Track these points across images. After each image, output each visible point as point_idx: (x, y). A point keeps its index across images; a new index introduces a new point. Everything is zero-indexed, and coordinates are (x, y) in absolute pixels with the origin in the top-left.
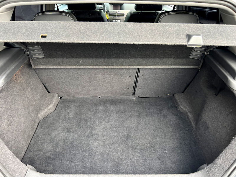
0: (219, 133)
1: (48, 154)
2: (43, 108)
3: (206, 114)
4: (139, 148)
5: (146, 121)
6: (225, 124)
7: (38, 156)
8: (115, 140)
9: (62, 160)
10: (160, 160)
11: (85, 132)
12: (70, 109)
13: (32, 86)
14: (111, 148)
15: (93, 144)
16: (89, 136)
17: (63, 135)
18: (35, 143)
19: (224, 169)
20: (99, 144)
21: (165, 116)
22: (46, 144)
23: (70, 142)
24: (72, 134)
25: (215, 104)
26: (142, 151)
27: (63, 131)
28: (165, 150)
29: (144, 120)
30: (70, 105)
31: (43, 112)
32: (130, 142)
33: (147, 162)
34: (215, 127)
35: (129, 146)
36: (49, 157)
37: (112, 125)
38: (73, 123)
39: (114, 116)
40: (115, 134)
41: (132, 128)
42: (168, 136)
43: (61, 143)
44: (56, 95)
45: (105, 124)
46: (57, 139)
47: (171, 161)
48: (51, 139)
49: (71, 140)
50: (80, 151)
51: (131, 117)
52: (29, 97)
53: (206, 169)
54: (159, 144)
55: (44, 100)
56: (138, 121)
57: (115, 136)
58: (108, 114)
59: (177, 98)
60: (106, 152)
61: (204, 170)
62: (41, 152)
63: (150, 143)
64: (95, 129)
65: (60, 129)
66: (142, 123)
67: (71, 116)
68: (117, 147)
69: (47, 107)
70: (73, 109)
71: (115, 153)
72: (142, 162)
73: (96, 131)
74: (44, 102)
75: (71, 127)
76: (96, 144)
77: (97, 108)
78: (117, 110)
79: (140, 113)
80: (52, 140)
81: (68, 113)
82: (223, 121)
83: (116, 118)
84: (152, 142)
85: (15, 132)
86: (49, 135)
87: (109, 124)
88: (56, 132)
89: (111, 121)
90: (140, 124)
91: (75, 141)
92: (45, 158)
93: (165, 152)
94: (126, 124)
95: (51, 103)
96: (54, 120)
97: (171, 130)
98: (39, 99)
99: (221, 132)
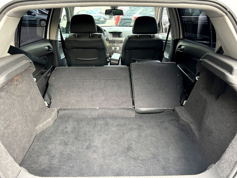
0: (223, 136)
1: (43, 167)
2: (41, 121)
3: (209, 119)
4: (140, 158)
5: (147, 133)
6: (229, 125)
7: (32, 169)
8: (115, 152)
9: (58, 172)
10: (163, 170)
11: (84, 145)
12: (69, 124)
13: (32, 96)
14: (111, 159)
15: (92, 156)
16: (88, 148)
17: (60, 148)
18: (30, 156)
19: (233, 162)
20: (98, 156)
21: (166, 128)
22: (42, 157)
23: (68, 155)
24: (69, 147)
25: (216, 108)
26: (144, 161)
27: (60, 144)
28: (169, 160)
29: (145, 132)
30: (68, 120)
31: (41, 124)
32: (130, 153)
33: (150, 172)
34: (219, 130)
35: (130, 157)
36: (44, 170)
37: (111, 137)
38: (71, 136)
39: (114, 129)
40: (115, 146)
41: (132, 139)
42: (171, 146)
43: (57, 156)
44: (55, 109)
45: (104, 137)
46: (53, 152)
47: (176, 171)
48: (47, 151)
49: (68, 152)
50: (78, 162)
51: (131, 129)
52: (28, 105)
53: (213, 167)
54: (161, 154)
55: (43, 114)
56: (139, 133)
57: (115, 148)
58: (107, 127)
59: (178, 111)
60: (105, 163)
61: (212, 168)
62: (36, 164)
63: (152, 154)
64: (94, 142)
65: (58, 142)
66: (143, 135)
67: (69, 130)
68: (118, 159)
69: (45, 120)
70: (71, 123)
71: (116, 164)
72: (145, 172)
73: (95, 144)
74: (43, 115)
75: (69, 140)
76: (95, 156)
77: (96, 122)
78: (116, 124)
79: (140, 126)
80: (48, 153)
81: (66, 127)
82: (226, 122)
83: (116, 131)
84: (154, 153)
85: (10, 138)
86: (45, 148)
87: (109, 137)
88: (53, 145)
89: (111, 134)
90: (141, 136)
91: (72, 153)
92: (40, 170)
93: (169, 162)
94: (127, 137)
95: (49, 117)
96: (52, 133)
97: (173, 141)
98: (37, 111)
99: (226, 134)
